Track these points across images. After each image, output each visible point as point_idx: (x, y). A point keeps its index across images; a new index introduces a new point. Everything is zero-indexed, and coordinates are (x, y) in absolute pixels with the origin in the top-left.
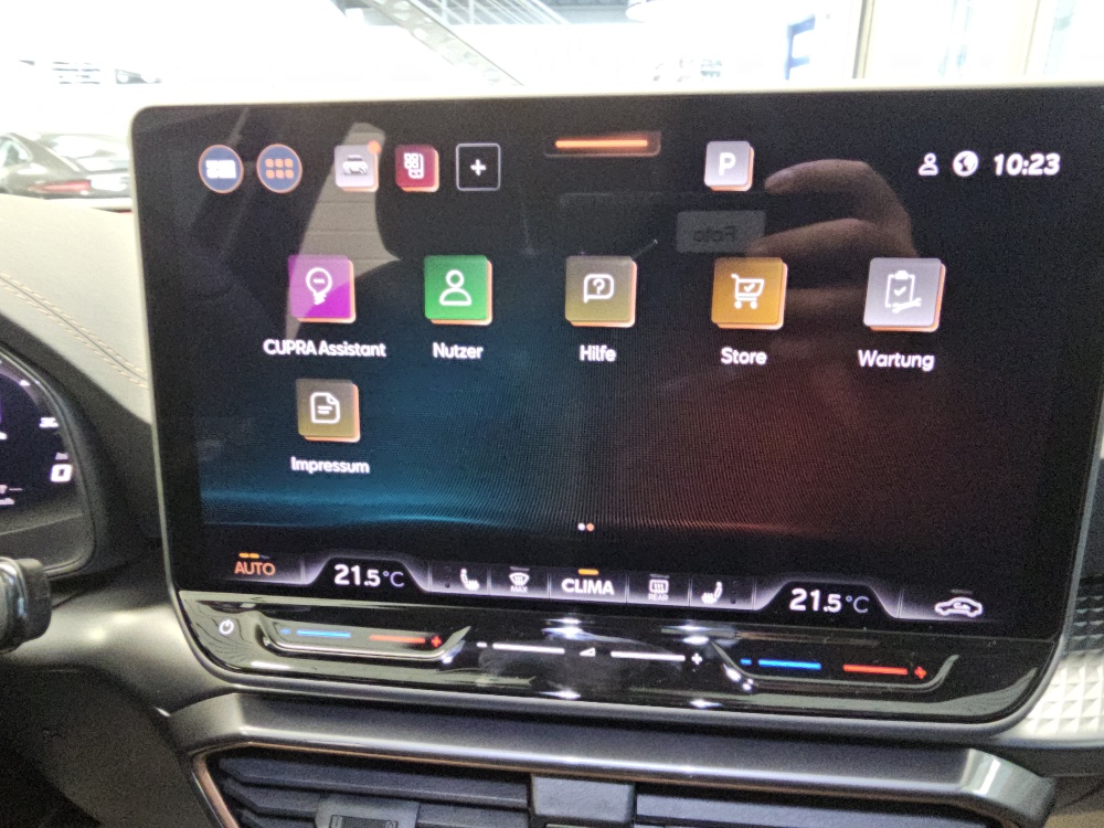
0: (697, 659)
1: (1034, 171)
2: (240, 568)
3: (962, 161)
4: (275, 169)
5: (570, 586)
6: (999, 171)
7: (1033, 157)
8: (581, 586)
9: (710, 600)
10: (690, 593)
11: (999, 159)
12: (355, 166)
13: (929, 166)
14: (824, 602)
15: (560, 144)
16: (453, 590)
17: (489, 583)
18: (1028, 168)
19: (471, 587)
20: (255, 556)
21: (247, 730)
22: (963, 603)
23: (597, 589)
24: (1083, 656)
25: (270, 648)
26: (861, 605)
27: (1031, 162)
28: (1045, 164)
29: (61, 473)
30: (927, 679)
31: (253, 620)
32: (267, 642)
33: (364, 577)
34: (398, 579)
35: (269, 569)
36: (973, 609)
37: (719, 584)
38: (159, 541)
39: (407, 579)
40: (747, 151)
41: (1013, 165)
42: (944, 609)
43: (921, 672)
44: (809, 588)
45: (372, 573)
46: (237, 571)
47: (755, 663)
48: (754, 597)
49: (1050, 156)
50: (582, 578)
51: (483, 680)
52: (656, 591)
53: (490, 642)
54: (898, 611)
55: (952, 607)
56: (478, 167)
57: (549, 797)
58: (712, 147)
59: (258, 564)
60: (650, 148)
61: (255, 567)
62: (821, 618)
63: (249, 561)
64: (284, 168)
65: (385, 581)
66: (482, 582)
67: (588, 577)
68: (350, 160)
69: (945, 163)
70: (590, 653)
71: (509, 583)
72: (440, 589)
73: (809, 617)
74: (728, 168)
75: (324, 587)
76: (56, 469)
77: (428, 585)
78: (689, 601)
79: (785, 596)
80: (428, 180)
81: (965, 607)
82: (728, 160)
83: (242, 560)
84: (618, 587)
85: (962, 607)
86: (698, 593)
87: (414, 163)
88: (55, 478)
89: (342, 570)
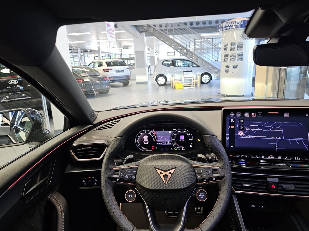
0: (285, 165)
5: (269, 157)
9: (285, 159)
13: (307, 115)
15: (269, 113)
16: (256, 158)
19: (258, 157)
23: (272, 158)
26: (303, 159)
29: (191, 146)
37: (287, 157)
39: (250, 157)
40: (288, 113)
44: (297, 157)
45: (246, 156)
47: (291, 165)
48: (291, 158)
52: (279, 158)
53: (261, 163)
54: (307, 160)
57: (269, 180)
58: (285, 113)
60: (278, 113)
62: (298, 160)
63: (231, 155)
66: (259, 157)
67: (271, 156)
70: (273, 164)
71: (262, 157)
73: (297, 160)
74: (286, 115)
75: (240, 157)
77: (253, 158)
79: (294, 158)
80: (254, 116)
84: (275, 157)
86: (284, 158)
87: (253, 114)
88: (190, 146)
89: (242, 156)
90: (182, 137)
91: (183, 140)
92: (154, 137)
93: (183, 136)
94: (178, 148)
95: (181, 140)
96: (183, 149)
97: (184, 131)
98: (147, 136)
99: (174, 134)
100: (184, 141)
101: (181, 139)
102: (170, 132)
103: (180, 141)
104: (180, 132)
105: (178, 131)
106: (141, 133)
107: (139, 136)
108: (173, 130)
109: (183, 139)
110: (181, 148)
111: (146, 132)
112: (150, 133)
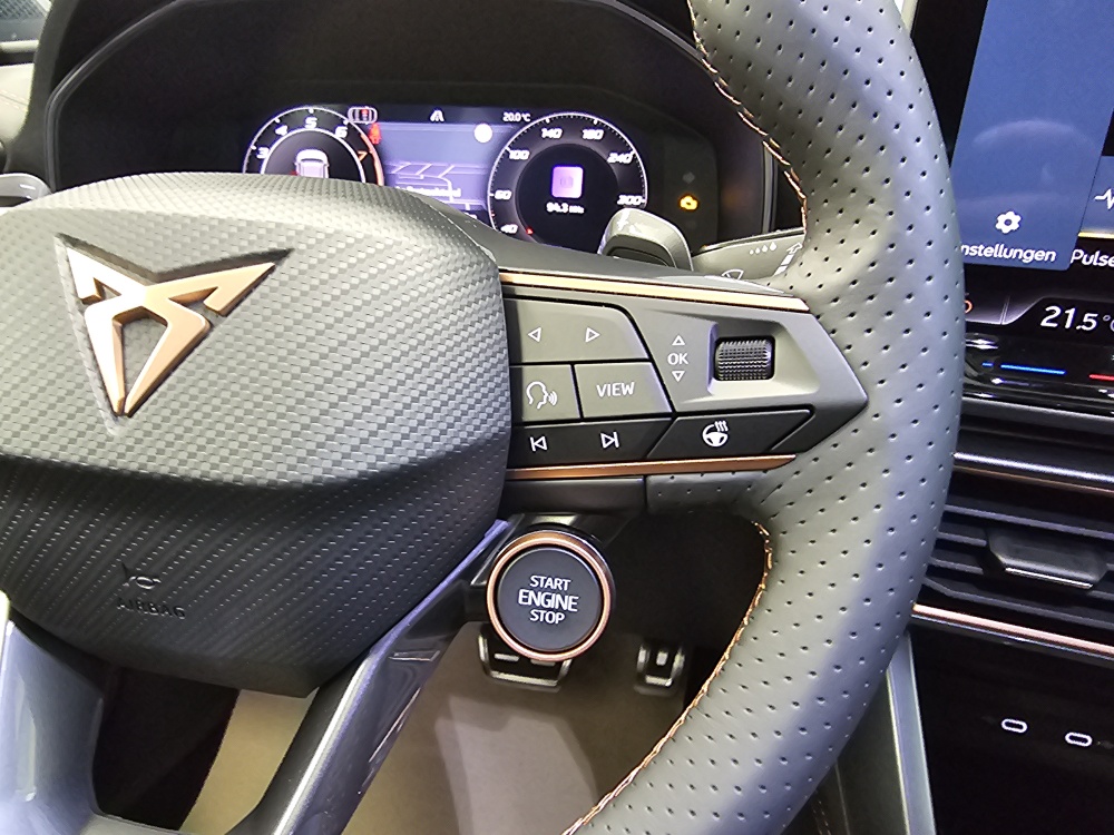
33: (1078, 320)
45: (1090, 317)
65: (1102, 325)
89: (1052, 312)
90: (569, 181)
91: (571, 201)
92: (368, 162)
93: (576, 174)
95: (560, 201)
97: (590, 134)
98: (322, 156)
99: (515, 155)
100: (579, 210)
101: (556, 193)
102: (484, 133)
103: (551, 207)
104: (555, 133)
105: (546, 133)
106: (282, 130)
107: (265, 153)
108: (508, 117)
109: (575, 191)
111: (311, 124)
112: (341, 133)
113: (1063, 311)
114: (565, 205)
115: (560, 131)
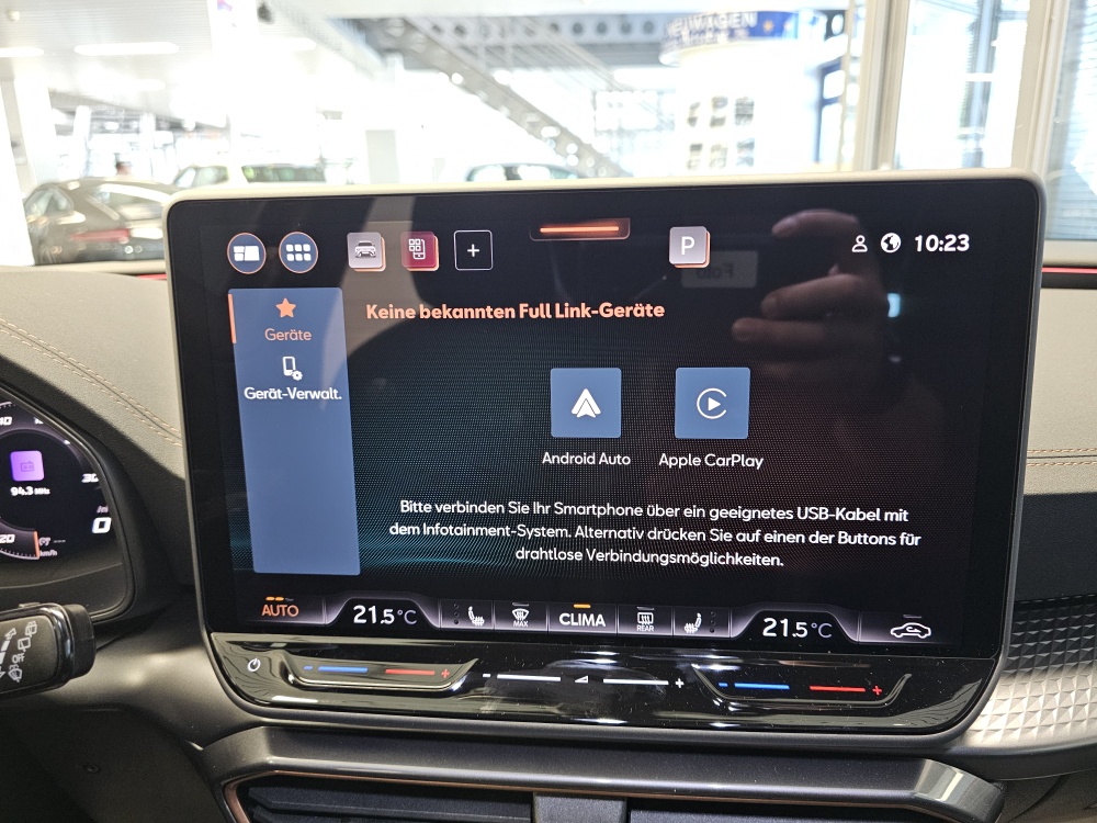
0: (680, 683)
1: (947, 248)
2: (267, 610)
3: (887, 241)
4: (294, 253)
5: (565, 619)
6: (919, 249)
7: (947, 237)
8: (576, 620)
9: (691, 630)
10: (674, 624)
11: (919, 239)
12: (365, 250)
13: (860, 245)
14: (792, 628)
15: (543, 230)
16: (462, 626)
17: (494, 619)
18: (943, 246)
19: (478, 623)
20: (281, 599)
21: (273, 759)
22: (914, 627)
23: (590, 622)
24: (1030, 673)
25: (295, 684)
26: (825, 631)
27: (946, 241)
28: (958, 243)
29: (101, 526)
30: (882, 696)
31: (278, 657)
32: (291, 678)
33: (380, 616)
34: (411, 617)
35: (293, 611)
36: (924, 632)
37: (699, 615)
38: (193, 587)
40: (703, 234)
41: (931, 243)
42: (898, 632)
43: (877, 690)
44: (778, 617)
45: (387, 612)
46: (264, 613)
47: (731, 685)
48: (730, 626)
49: (960, 237)
50: (577, 612)
51: (487, 708)
52: (643, 622)
53: (494, 672)
54: (858, 637)
55: (904, 631)
56: (473, 251)
58: (674, 231)
59: (284, 606)
60: (621, 233)
61: (281, 609)
62: (791, 644)
63: (275, 603)
64: (303, 252)
65: (399, 619)
66: (487, 618)
67: (582, 611)
68: (361, 245)
69: (873, 242)
70: (584, 680)
71: (513, 619)
72: (450, 625)
74: (689, 249)
75: (343, 626)
76: (97, 521)
77: (438, 622)
78: (673, 631)
79: (758, 625)
80: (429, 261)
81: (916, 630)
82: (688, 242)
83: (269, 603)
84: (609, 619)
85: (912, 630)
86: (681, 624)
87: (417, 247)
88: (96, 529)
89: (359, 611)
90: (30, 465)
91: (35, 484)
93: (35, 458)
94: (5, 546)
95: (24, 484)
96: (43, 548)
100: (46, 491)
101: (18, 476)
103: (15, 491)
109: (39, 475)
110: (23, 546)
113: (367, 609)
114: (30, 488)
115: (10, 419)
